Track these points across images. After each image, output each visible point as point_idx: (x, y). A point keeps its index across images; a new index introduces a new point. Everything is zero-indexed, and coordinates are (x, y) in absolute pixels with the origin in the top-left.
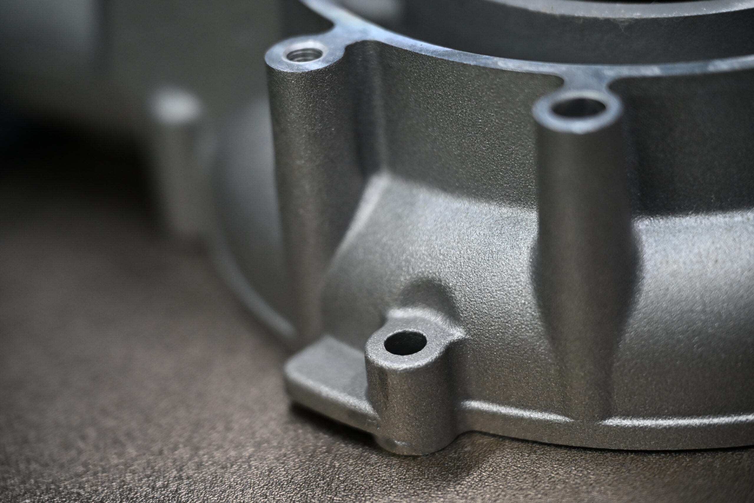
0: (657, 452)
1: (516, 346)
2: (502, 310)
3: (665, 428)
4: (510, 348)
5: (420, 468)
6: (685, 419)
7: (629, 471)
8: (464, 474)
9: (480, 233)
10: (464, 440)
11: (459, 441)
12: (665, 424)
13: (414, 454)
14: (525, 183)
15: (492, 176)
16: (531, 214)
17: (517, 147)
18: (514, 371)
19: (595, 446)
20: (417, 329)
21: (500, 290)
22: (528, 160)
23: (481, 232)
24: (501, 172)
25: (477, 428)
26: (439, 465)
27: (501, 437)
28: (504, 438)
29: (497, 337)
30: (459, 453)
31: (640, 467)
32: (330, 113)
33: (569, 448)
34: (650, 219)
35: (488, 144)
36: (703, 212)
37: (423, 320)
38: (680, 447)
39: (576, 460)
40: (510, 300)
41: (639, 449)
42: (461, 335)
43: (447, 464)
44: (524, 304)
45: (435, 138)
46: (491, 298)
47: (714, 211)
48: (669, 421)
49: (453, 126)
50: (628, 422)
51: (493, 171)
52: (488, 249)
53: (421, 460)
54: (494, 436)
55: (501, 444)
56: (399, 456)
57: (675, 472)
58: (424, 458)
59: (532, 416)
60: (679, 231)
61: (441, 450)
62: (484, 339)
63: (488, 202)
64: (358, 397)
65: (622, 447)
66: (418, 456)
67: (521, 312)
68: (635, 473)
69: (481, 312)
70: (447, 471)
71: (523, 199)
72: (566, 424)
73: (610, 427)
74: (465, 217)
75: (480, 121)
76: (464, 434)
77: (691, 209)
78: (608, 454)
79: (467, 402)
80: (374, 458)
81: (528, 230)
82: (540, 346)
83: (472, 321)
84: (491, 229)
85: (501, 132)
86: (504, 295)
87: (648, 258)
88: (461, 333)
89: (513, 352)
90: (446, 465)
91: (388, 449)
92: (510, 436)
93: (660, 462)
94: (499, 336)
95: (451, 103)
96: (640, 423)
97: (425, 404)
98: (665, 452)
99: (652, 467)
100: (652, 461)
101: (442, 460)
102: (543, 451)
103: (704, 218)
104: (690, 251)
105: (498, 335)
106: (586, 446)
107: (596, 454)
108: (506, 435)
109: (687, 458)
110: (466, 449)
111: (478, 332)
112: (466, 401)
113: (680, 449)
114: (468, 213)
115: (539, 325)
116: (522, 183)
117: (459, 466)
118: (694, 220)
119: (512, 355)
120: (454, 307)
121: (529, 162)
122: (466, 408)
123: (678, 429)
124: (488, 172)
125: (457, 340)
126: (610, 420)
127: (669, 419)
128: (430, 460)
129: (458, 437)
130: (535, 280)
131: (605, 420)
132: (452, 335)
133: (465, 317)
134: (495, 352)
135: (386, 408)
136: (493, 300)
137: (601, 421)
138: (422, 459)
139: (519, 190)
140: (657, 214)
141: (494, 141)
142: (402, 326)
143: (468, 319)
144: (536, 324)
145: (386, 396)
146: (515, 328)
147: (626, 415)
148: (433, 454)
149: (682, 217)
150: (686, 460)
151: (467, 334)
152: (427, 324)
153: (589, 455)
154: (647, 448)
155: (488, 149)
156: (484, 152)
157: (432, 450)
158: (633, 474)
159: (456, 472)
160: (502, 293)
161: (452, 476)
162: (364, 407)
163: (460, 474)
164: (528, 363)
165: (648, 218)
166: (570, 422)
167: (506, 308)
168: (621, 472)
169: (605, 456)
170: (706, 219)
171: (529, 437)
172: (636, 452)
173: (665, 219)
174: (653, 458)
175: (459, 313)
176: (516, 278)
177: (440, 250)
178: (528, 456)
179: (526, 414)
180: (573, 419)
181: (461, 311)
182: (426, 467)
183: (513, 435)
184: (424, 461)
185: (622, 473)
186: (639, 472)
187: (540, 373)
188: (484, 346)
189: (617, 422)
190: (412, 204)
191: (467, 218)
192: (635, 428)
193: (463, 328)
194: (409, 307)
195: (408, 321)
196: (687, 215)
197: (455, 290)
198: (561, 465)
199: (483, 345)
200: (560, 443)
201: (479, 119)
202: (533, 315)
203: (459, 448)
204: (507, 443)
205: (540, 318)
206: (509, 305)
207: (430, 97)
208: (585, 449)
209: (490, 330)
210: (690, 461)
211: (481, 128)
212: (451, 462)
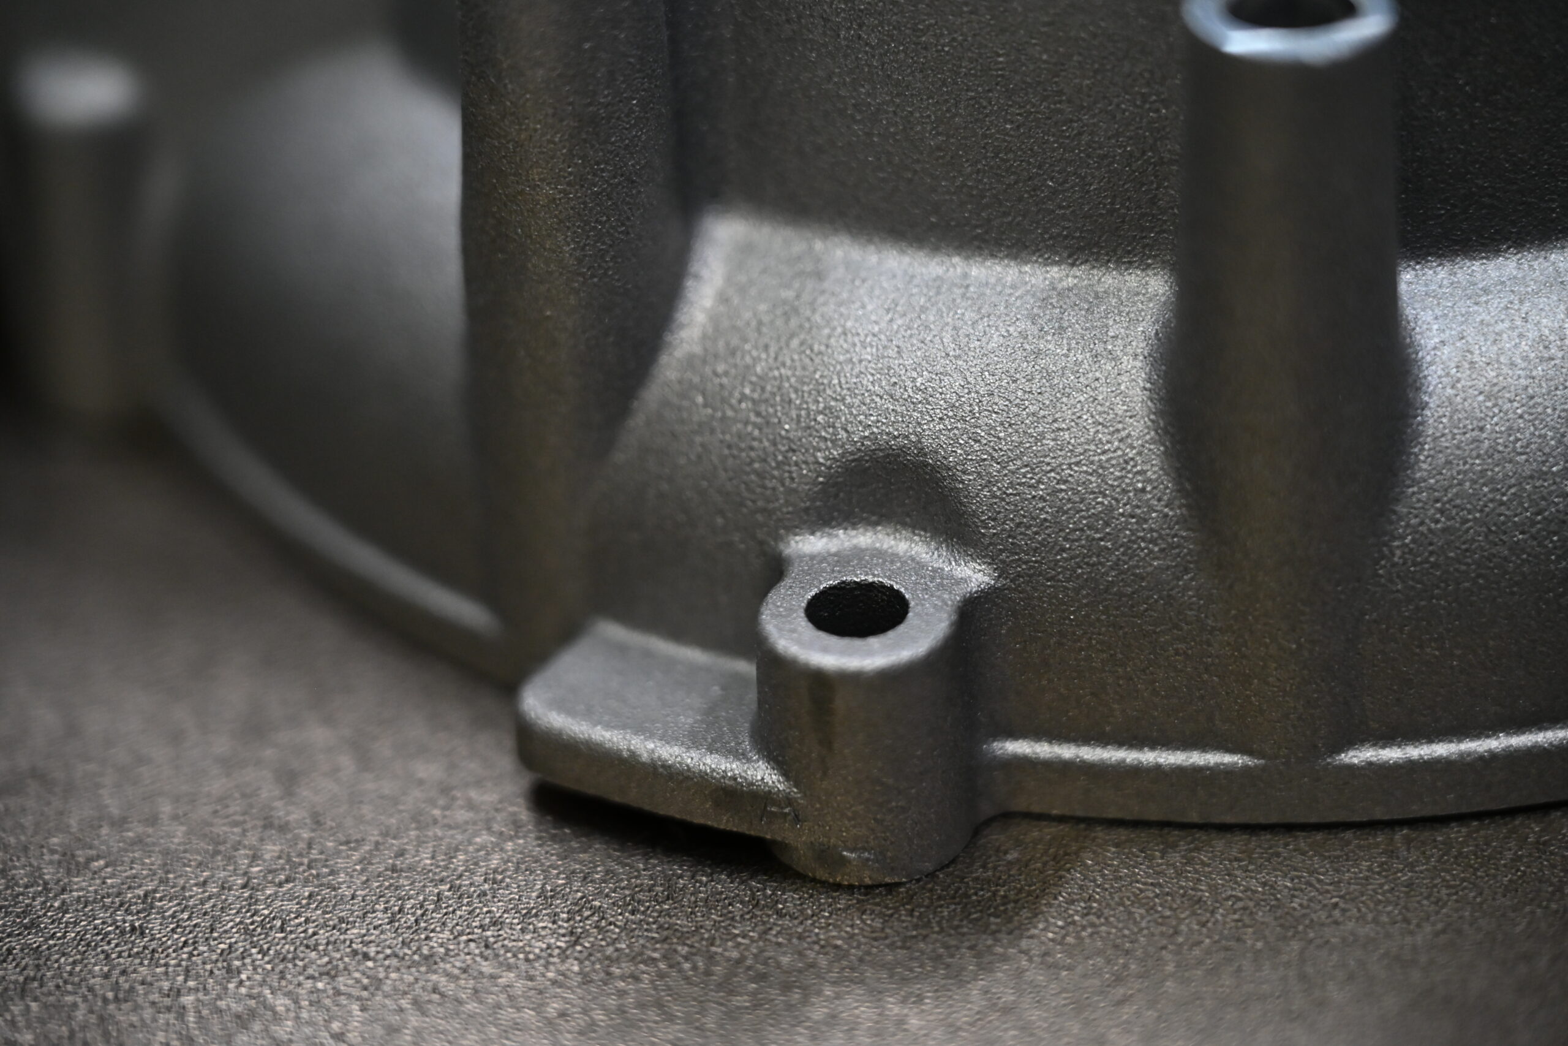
0: (1461, 818)
1: (1125, 595)
2: (1088, 510)
3: (1481, 758)
4: (1111, 600)
5: (913, 910)
6: (1524, 733)
7: (1411, 866)
8: (1025, 913)
9: (1008, 331)
10: (995, 837)
11: (983, 841)
12: (1481, 749)
13: (888, 880)
14: (1112, 203)
15: (1026, 192)
16: (1127, 278)
17: (1093, 116)
18: (1120, 656)
19: (1313, 819)
20: (874, 575)
21: (1077, 464)
22: (1120, 147)
23: (1011, 329)
24: (1051, 180)
25: (1021, 804)
26: (957, 900)
27: (1079, 820)
28: (1090, 822)
29: (1079, 576)
30: (995, 868)
31: (1432, 856)
32: (630, 63)
33: (1251, 829)
34: (1414, 269)
35: (1018, 114)
36: (1532, 243)
37: (879, 553)
38: (1515, 800)
39: (1278, 855)
40: (1107, 484)
41: (1419, 815)
42: (986, 579)
43: (976, 894)
44: (1143, 490)
45: (878, 110)
46: (1058, 483)
47: (1557, 239)
48: (1488, 741)
49: (926, 77)
50: (1392, 754)
51: (1030, 179)
52: (1037, 367)
53: (907, 892)
54: (1061, 819)
55: (1085, 837)
56: (850, 888)
57: (1517, 859)
58: (914, 886)
59: (1161, 760)
60: (1486, 291)
61: (947, 866)
62: (1043, 585)
63: (1015, 257)
64: (740, 755)
65: (1379, 814)
66: (899, 884)
67: (1138, 511)
68: (1427, 870)
69: (1033, 518)
70: (981, 911)
71: (1105, 241)
72: (1246, 769)
73: (1351, 768)
74: (963, 296)
75: (1001, 59)
76: (989, 822)
77: (1507, 239)
78: (1349, 835)
79: (995, 744)
80: (790, 899)
81: (1128, 314)
82: (1186, 588)
83: (1012, 544)
84: (1033, 319)
85: (1056, 83)
86: (1091, 474)
87: (1428, 358)
88: (985, 574)
89: (1117, 609)
90: (974, 898)
91: (822, 874)
92: (1104, 816)
93: (1475, 839)
94: (1083, 573)
95: (924, 21)
96: (1422, 753)
97: (919, 753)
98: (1479, 816)
99: (1460, 853)
100: (1457, 838)
101: (960, 888)
102: (1192, 843)
103: (1536, 258)
104: (1521, 336)
105: (1080, 571)
106: (1293, 820)
107: (1319, 836)
108: (1093, 814)
109: (1533, 825)
110: (1009, 857)
111: (1029, 569)
112: (994, 741)
113: (1513, 805)
114: (967, 287)
115: (1183, 537)
116: (1105, 205)
117: (1005, 897)
118: (1514, 264)
119: (1116, 616)
120: (962, 515)
121: (1125, 151)
122: (995, 757)
123: (1511, 757)
124: (1016, 183)
125: (976, 592)
126: (1351, 753)
127: (1488, 737)
128: (931, 890)
129: (977, 832)
130: (1166, 432)
131: (1339, 752)
132: (965, 580)
133: (994, 534)
134: (1073, 613)
135: (825, 773)
136: (1063, 487)
137: (1330, 756)
138: (909, 889)
139: (1096, 221)
140: (1430, 254)
141: (1034, 106)
142: (833, 571)
143: (1002, 540)
144: (1175, 536)
145: (827, 743)
146: (1122, 550)
147: (1387, 739)
148: (932, 875)
149: (1487, 258)
150: (1532, 829)
151: (999, 577)
152: (892, 562)
153: (1303, 841)
154: (1438, 811)
155: (1018, 127)
156: (1007, 134)
157: (929, 866)
158: (1421, 872)
159: (1005, 911)
160: (1085, 468)
161: (998, 920)
162: (759, 778)
163: (1017, 914)
164: (1155, 632)
165: (1409, 266)
166: (1256, 766)
167: (1098, 503)
168: (1392, 870)
169: (1342, 839)
170: (1541, 260)
171: (1154, 813)
172: (1412, 823)
173: (1448, 266)
174: (1457, 833)
175: (977, 527)
176: (1118, 431)
177: (914, 380)
178: (1162, 858)
179: (1148, 757)
180: (1263, 758)
181: (983, 521)
182: (928, 907)
183: (1112, 813)
184: (915, 894)
185: (1396, 873)
186: (1435, 867)
187: (1185, 653)
188: (1044, 602)
189: (1368, 755)
190: (819, 275)
191: (968, 299)
192: (1411, 766)
193: (990, 564)
194: (839, 525)
195: (841, 559)
196: (1497, 253)
197: (964, 472)
198: (1247, 871)
199: (1040, 598)
200: (1229, 819)
201: (999, 55)
202: (1166, 516)
203: (990, 857)
204: (1100, 833)
205: (1182, 521)
206: (1105, 496)
207: (866, 9)
208: (1290, 828)
209: (1059, 561)
210: (1541, 831)
211: (1002, 76)
212: (982, 890)
